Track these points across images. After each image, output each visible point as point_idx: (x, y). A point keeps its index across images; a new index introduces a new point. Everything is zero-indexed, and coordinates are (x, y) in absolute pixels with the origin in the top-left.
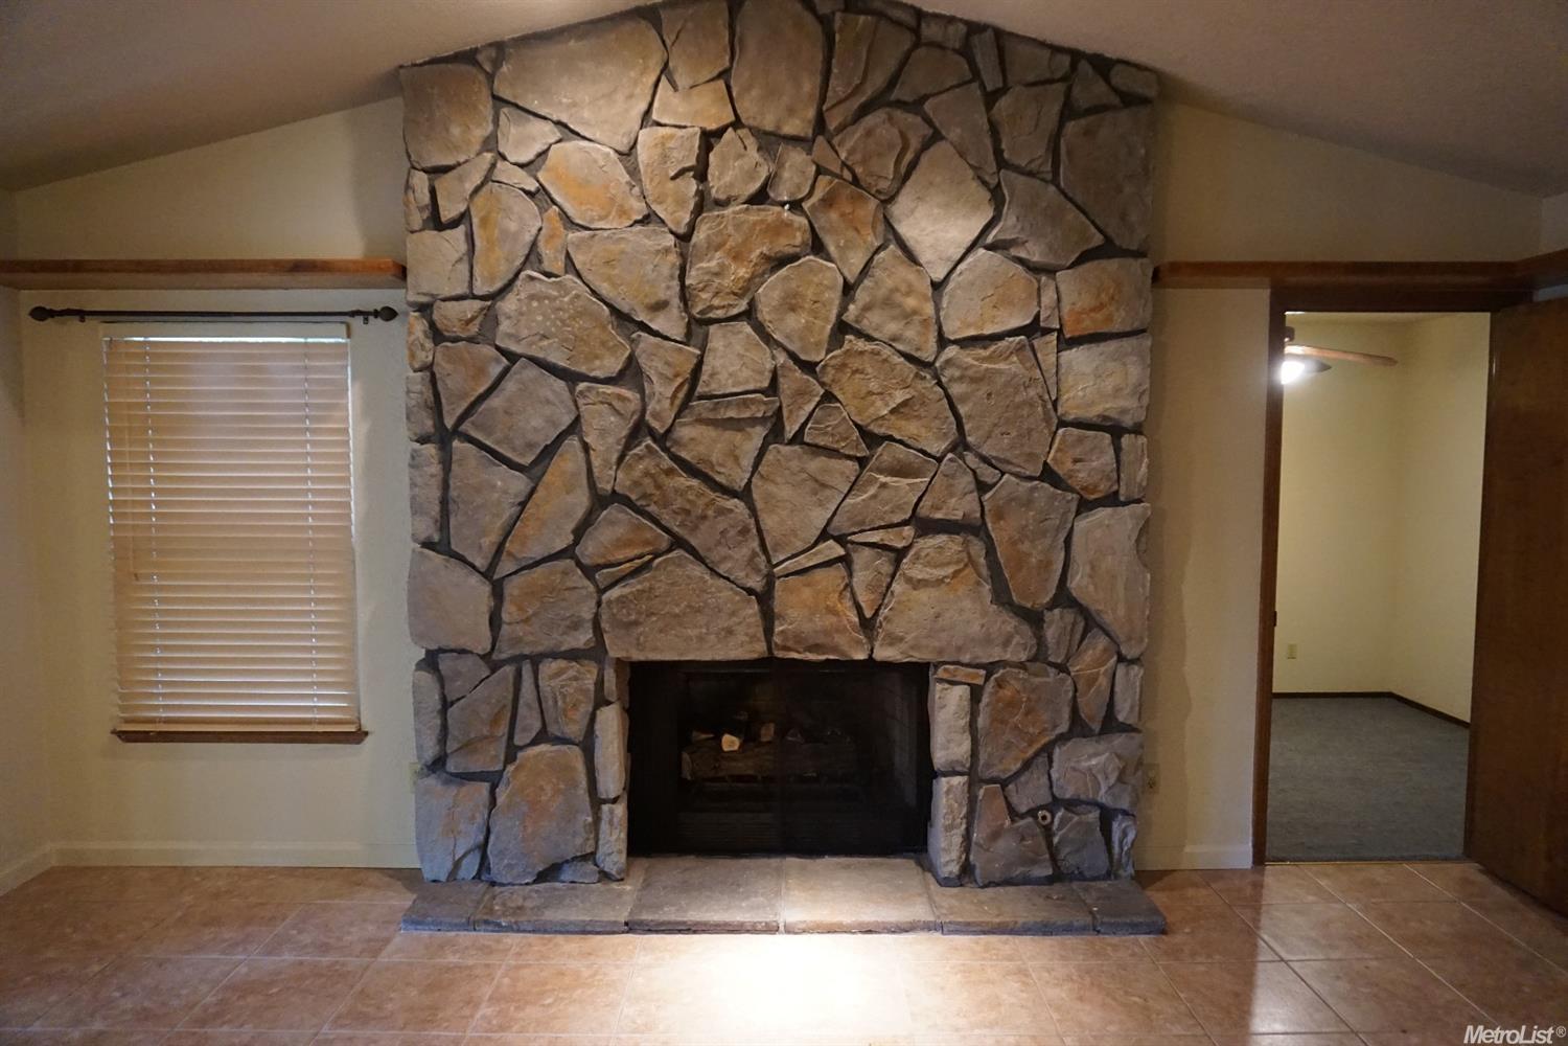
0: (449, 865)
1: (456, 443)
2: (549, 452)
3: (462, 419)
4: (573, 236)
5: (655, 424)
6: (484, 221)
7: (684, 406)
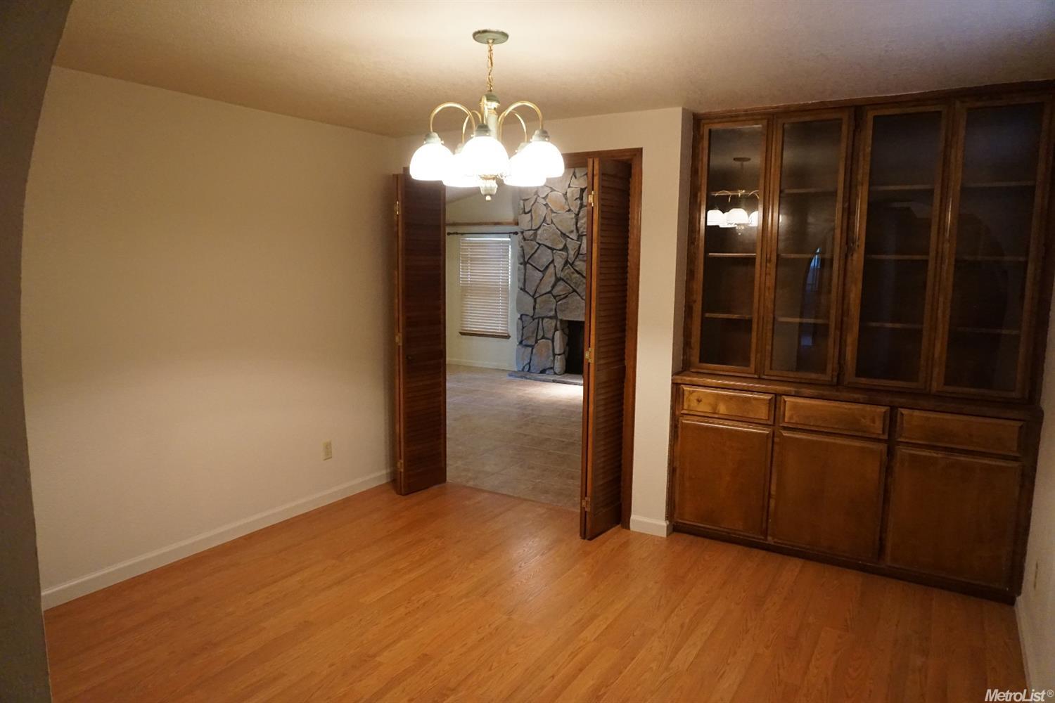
0: (522, 367)
1: (528, 265)
2: (547, 267)
3: (529, 259)
4: (553, 215)
5: (570, 261)
6: (535, 211)
7: (577, 256)
